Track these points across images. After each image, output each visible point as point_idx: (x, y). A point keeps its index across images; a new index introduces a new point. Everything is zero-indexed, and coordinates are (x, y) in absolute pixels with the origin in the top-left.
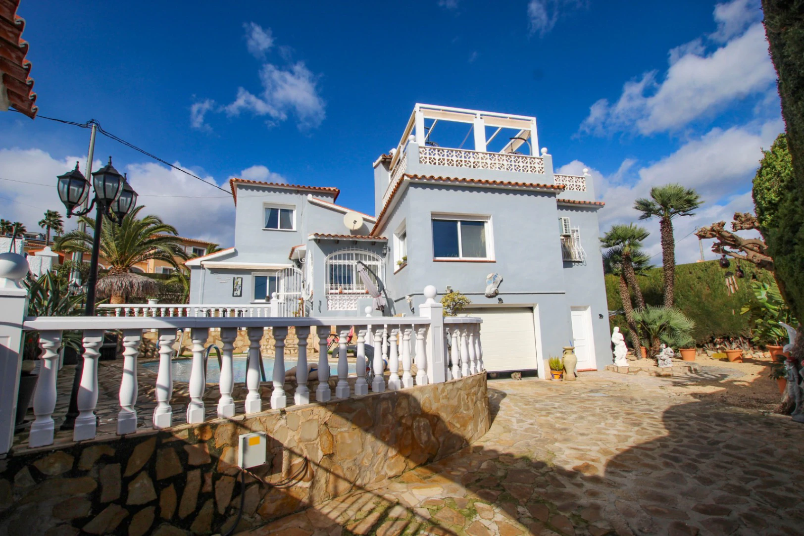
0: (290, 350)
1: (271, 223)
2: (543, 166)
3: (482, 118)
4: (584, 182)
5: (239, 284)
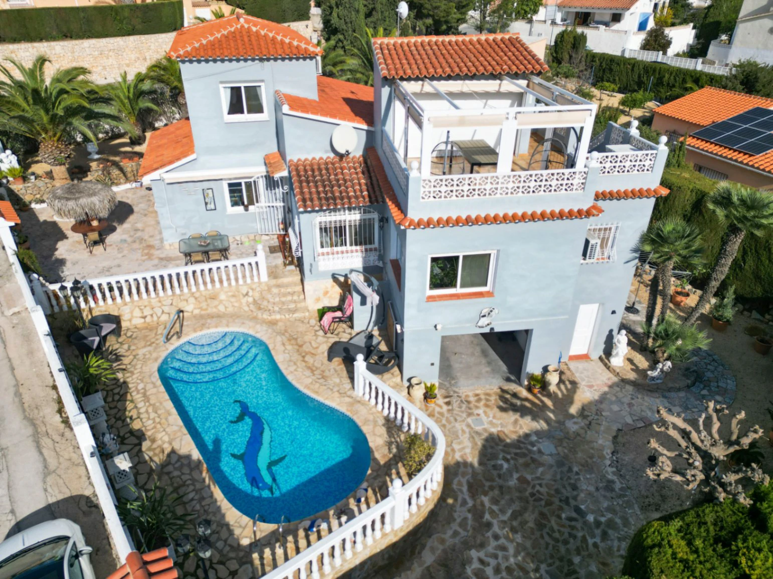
0: (285, 315)
1: (235, 107)
2: (584, 181)
3: (516, 118)
4: (653, 159)
5: (211, 195)
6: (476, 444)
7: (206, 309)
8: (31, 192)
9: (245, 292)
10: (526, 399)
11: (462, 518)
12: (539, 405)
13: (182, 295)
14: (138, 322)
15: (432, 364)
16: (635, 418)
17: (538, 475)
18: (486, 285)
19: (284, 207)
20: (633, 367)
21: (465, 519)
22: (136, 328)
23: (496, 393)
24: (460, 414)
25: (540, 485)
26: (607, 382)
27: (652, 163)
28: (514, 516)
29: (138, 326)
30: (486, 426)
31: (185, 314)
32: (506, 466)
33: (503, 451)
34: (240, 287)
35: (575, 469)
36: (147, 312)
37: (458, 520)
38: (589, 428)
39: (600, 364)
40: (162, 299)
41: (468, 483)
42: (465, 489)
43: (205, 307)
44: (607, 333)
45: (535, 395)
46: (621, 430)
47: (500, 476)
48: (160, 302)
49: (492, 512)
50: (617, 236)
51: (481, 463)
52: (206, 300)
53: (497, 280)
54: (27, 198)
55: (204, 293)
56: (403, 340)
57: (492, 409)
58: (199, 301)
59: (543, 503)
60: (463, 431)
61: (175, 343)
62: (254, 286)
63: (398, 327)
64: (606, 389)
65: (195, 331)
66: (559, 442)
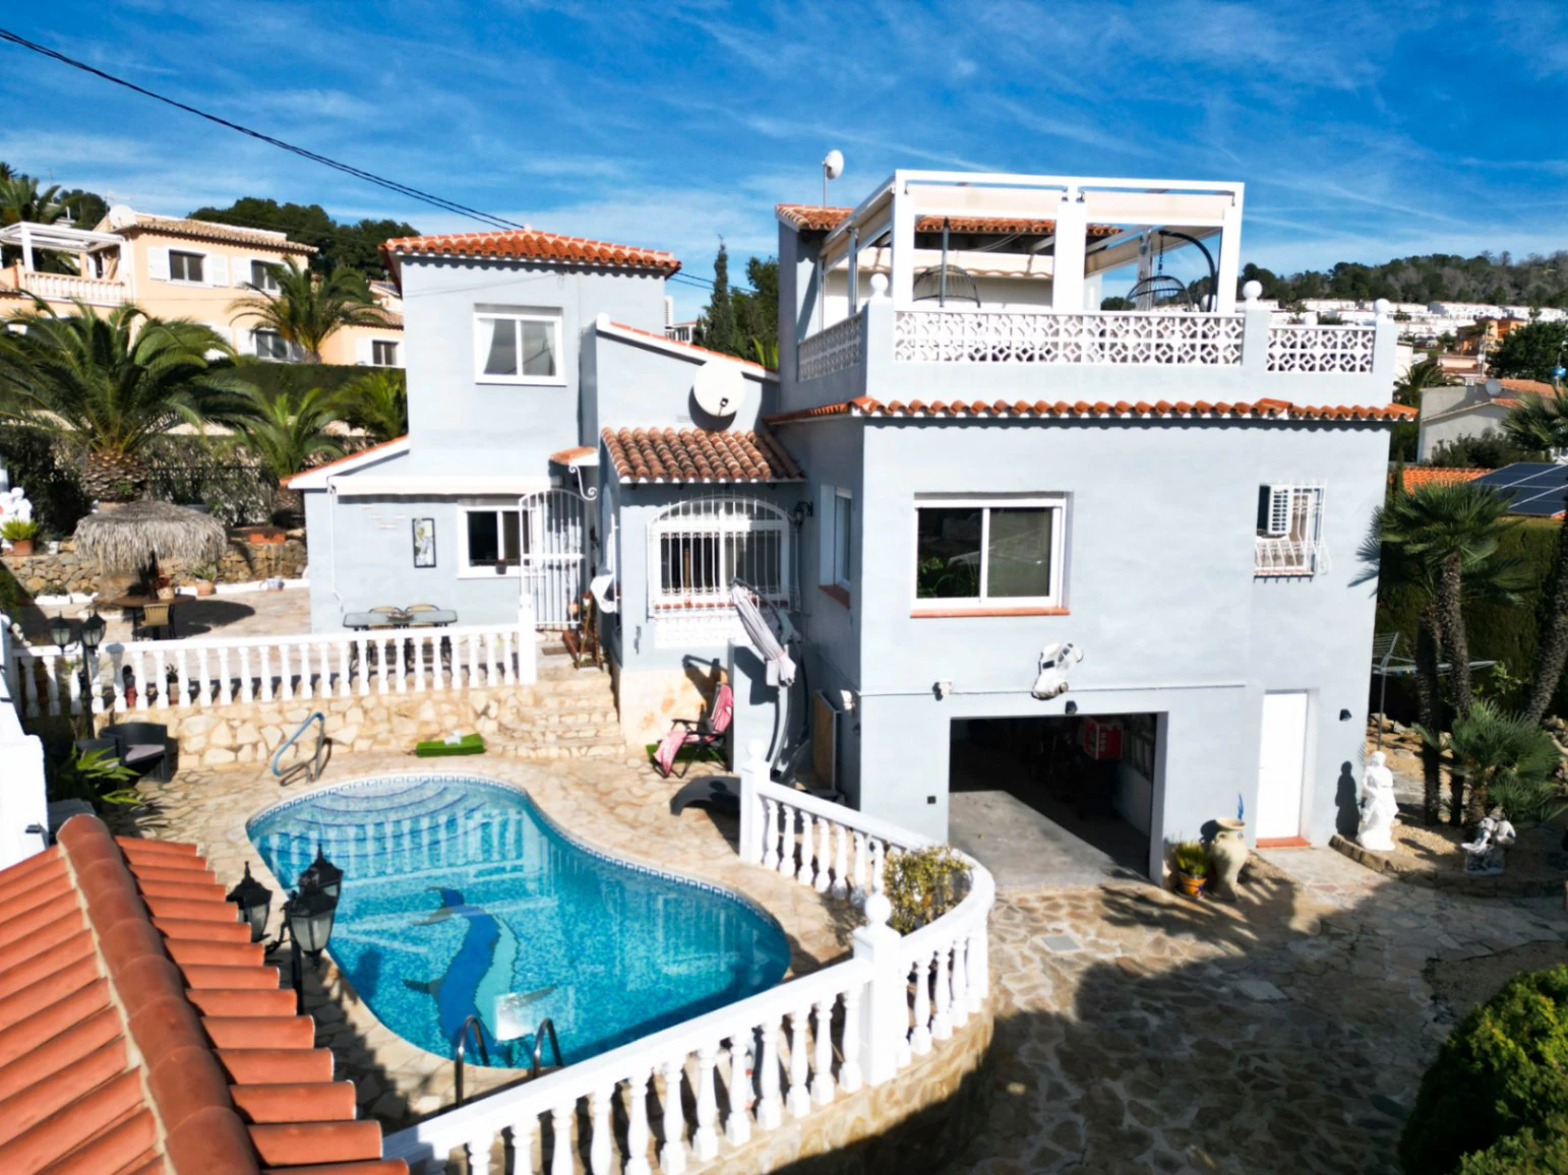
0: (569, 749)
1: (500, 362)
2: (1239, 341)
3: (1081, 200)
4: (1370, 345)
5: (428, 533)
6: (1065, 981)
7: (386, 742)
8: (43, 573)
9: (480, 709)
10: (1174, 906)
11: (1058, 1121)
12: (1209, 916)
13: (336, 701)
14: (220, 758)
15: (932, 800)
16: (1463, 940)
17: (1250, 1037)
18: (1046, 592)
19: (583, 562)
20: (1419, 852)
21: (1069, 1125)
22: (212, 770)
23: (1094, 896)
24: (1012, 929)
25: (1263, 1057)
26: (1366, 882)
27: (1369, 351)
28: (1207, 1119)
29: (216, 768)
30: (1082, 949)
31: (335, 748)
32: (1154, 1021)
33: (1141, 994)
34: (472, 694)
35: (1347, 1027)
36: (246, 736)
37: (1049, 1128)
38: (1351, 955)
39: (1335, 854)
40: (286, 707)
41: (1059, 1052)
42: (1054, 1064)
43: (383, 736)
44: (1339, 773)
45: (1193, 900)
46: (1438, 960)
47: (1144, 1041)
48: (280, 712)
49: (1140, 1112)
50: (1323, 512)
51: (1084, 1012)
52: (389, 720)
53: (1073, 571)
54: (31, 585)
55: (386, 701)
56: (858, 727)
57: (1090, 921)
58: (372, 720)
59: (1281, 1092)
60: (1026, 959)
61: (301, 790)
62: (502, 695)
63: (846, 696)
64: (1368, 893)
65: (353, 772)
66: (1286, 979)
